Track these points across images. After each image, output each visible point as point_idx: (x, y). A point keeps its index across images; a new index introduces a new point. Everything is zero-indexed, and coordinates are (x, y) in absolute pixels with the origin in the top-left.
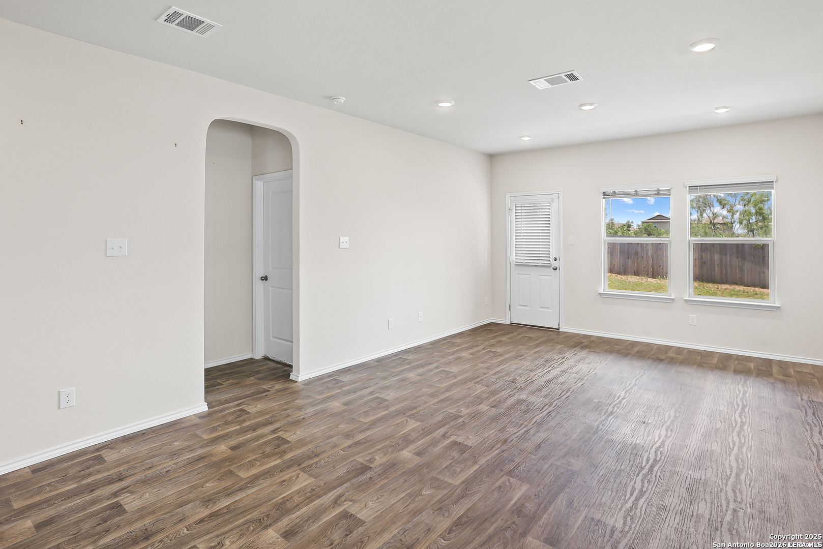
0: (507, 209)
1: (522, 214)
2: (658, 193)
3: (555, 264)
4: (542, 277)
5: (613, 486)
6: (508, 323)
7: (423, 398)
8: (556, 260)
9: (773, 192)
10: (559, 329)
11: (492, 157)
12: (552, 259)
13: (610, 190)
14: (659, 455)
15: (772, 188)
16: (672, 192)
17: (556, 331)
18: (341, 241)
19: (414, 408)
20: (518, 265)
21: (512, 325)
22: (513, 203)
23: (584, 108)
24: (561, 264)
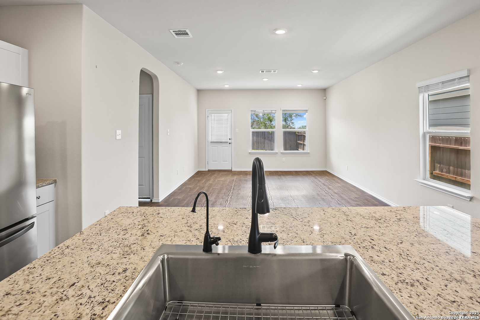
0: (207, 116)
1: (215, 119)
2: (272, 112)
3: (230, 141)
4: (224, 147)
6: (207, 170)
8: (230, 139)
10: (232, 170)
11: (198, 91)
12: (228, 139)
13: (254, 110)
15: (307, 112)
16: (276, 111)
17: (230, 171)
20: (212, 142)
21: (209, 171)
22: (210, 113)
23: (264, 80)
24: (232, 141)
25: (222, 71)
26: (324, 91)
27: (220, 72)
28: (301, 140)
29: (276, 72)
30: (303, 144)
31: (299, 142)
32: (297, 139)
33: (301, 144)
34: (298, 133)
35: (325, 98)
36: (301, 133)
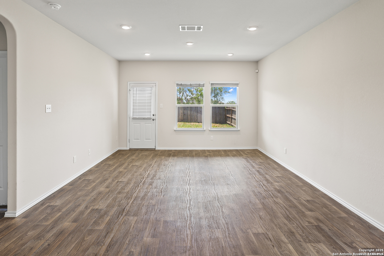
0: (128, 90)
1: (137, 93)
2: (200, 85)
3: (153, 117)
4: (146, 124)
5: (179, 216)
6: (128, 149)
7: (81, 198)
8: (154, 115)
9: (237, 87)
10: (155, 149)
11: (120, 62)
12: (152, 115)
13: (180, 83)
14: (190, 197)
15: (238, 86)
16: (205, 85)
17: (153, 150)
18: (47, 107)
19: (78, 206)
20: (134, 119)
21: (130, 150)
22: (132, 87)
23: (188, 44)
24: (156, 117)
25: (129, 26)
26: (256, 63)
27: (125, 28)
28: (229, 114)
29: (201, 30)
30: (231, 117)
31: (227, 115)
32: (226, 113)
33: (229, 117)
34: (227, 107)
35: (257, 71)
36: (229, 107)
